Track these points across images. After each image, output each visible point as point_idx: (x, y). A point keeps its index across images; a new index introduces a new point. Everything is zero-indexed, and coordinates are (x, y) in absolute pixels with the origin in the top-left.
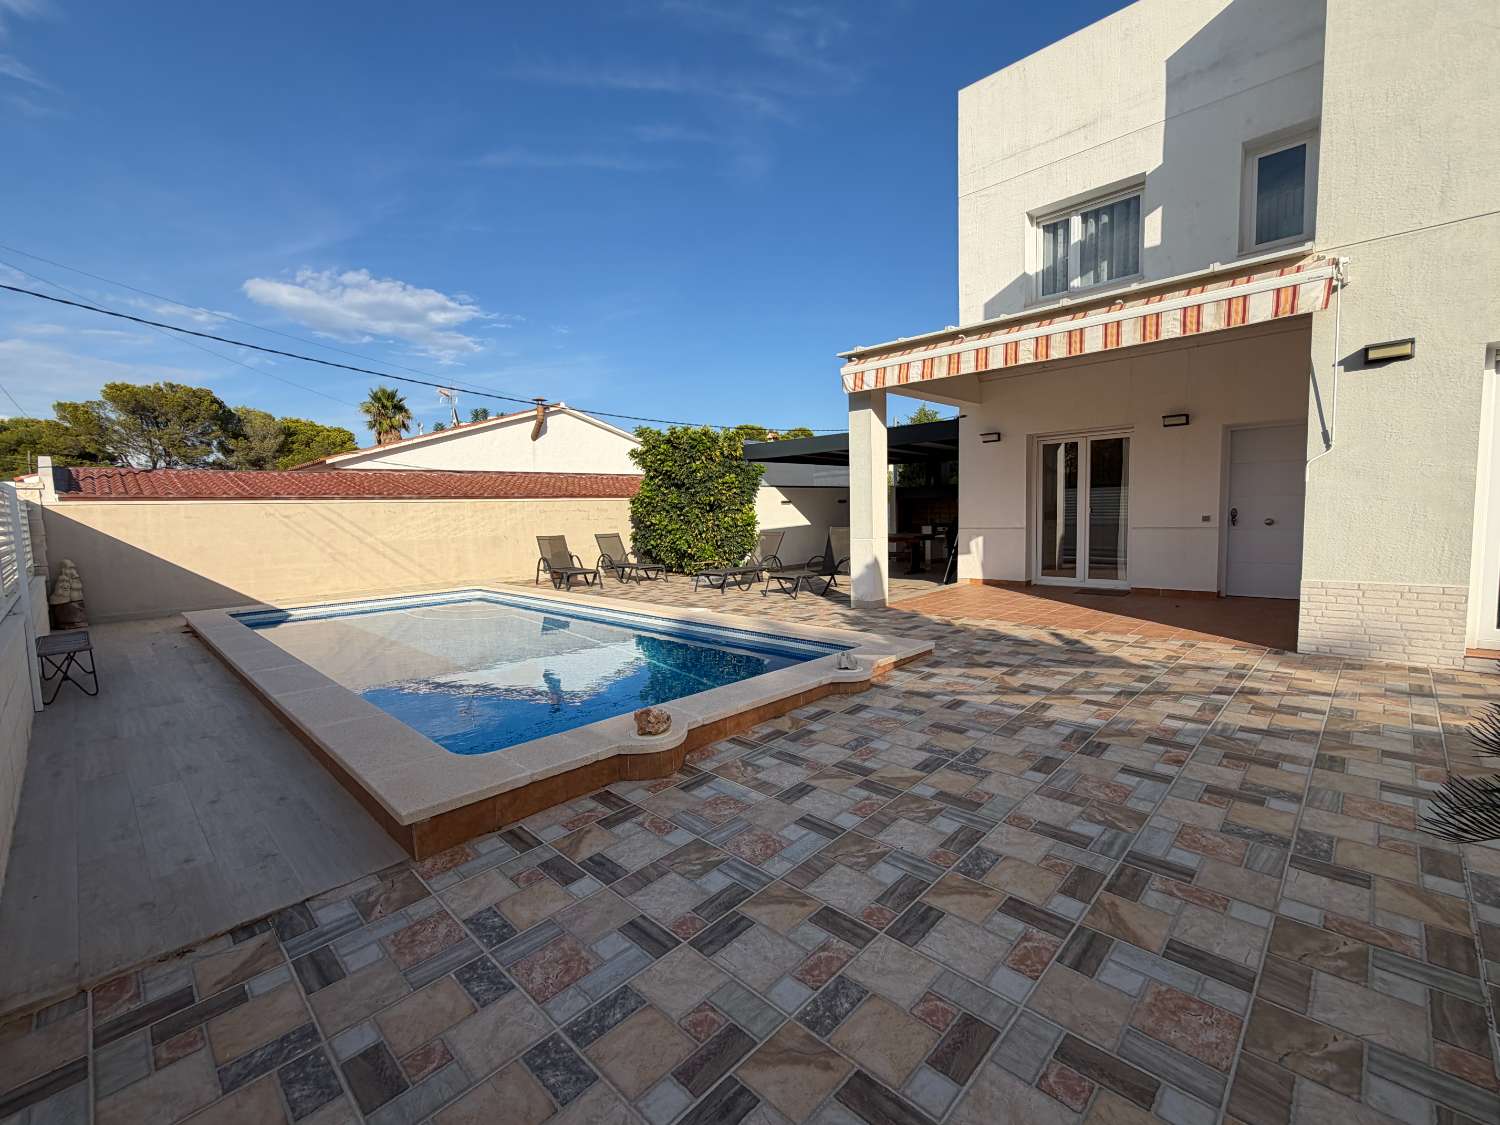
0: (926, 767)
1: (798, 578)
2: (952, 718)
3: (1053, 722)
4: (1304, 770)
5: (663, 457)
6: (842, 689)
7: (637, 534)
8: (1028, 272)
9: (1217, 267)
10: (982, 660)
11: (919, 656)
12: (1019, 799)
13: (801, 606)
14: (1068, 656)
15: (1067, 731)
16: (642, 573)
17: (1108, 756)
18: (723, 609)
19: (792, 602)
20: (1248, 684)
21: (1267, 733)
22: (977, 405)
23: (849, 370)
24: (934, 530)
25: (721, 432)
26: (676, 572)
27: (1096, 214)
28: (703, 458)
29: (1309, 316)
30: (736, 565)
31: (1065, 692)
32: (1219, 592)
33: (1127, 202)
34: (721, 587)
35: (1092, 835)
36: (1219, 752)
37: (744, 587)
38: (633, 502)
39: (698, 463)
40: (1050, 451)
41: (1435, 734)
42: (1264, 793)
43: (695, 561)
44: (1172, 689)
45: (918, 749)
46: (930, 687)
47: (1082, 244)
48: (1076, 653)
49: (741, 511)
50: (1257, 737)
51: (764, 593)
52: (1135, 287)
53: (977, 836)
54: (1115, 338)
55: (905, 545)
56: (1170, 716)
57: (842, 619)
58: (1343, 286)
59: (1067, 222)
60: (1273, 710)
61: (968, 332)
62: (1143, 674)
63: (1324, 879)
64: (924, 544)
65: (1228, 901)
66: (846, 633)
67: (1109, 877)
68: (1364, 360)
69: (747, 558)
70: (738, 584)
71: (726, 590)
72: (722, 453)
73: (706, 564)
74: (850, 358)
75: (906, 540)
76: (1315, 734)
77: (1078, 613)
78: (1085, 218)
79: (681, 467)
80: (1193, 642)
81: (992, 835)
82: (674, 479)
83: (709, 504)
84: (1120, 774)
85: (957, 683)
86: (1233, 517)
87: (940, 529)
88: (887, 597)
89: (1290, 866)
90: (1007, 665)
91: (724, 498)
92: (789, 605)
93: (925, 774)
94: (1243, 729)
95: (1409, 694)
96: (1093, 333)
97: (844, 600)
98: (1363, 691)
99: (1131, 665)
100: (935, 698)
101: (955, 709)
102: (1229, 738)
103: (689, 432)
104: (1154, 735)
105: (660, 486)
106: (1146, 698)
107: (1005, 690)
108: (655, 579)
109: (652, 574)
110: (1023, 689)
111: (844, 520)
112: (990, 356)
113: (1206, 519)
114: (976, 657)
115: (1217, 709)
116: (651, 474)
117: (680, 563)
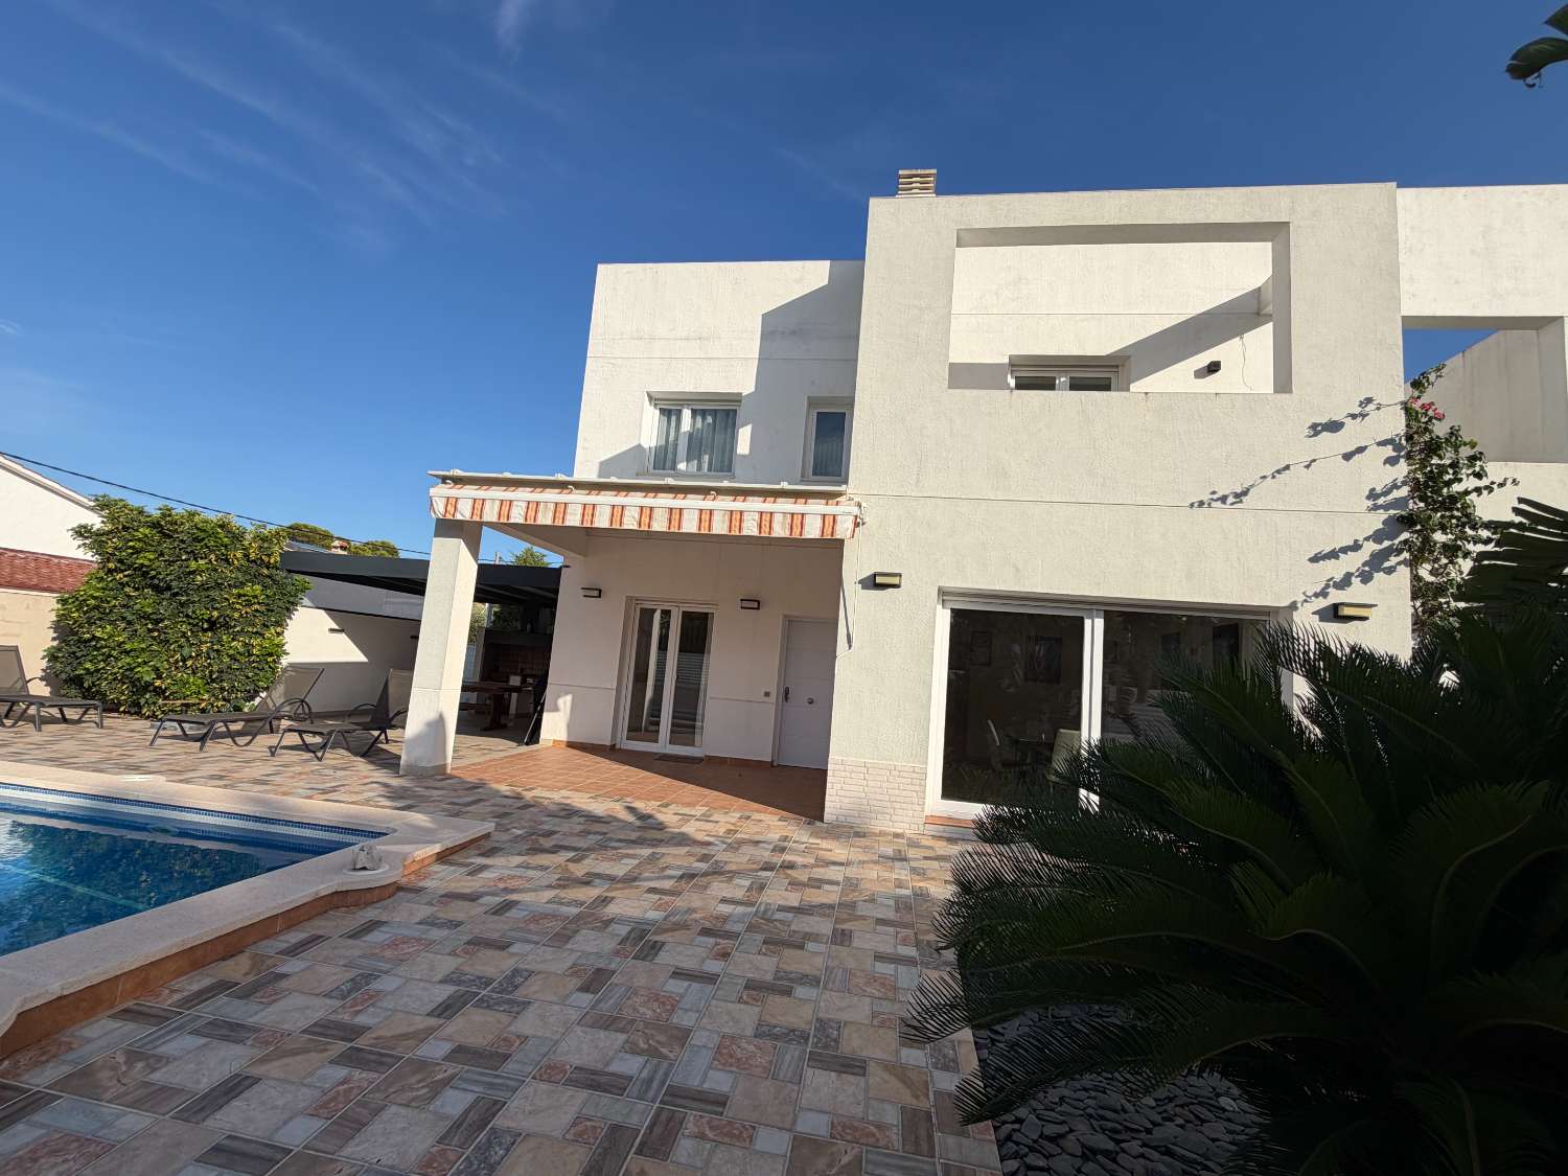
0: (446, 1010)
1: (330, 734)
2: (495, 928)
3: (612, 920)
4: (822, 948)
5: (139, 545)
6: (350, 900)
7: (59, 650)
8: (642, 444)
9: (785, 485)
10: (547, 843)
11: (472, 841)
12: (556, 1037)
13: (327, 772)
14: (638, 834)
15: (623, 930)
16: (55, 712)
17: (664, 957)
18: (191, 775)
19: (315, 765)
20: (788, 857)
21: (798, 910)
22: (582, 558)
23: (440, 493)
24: (524, 681)
25: (250, 528)
26: (124, 712)
27: (704, 413)
28: (213, 557)
29: (842, 541)
30: (238, 709)
31: (630, 880)
32: (772, 762)
33: (727, 412)
34: (202, 739)
35: (630, 1073)
36: (760, 938)
37: (242, 740)
38: (63, 601)
39: (201, 562)
40: (647, 615)
41: (908, 897)
42: (791, 980)
43: (166, 698)
44: (727, 868)
45: (441, 982)
46: (477, 884)
47: (691, 435)
48: (649, 831)
49: (262, 635)
50: (790, 915)
51: (273, 751)
52: (726, 484)
53: (496, 1107)
54: (707, 524)
55: (487, 695)
56: (724, 901)
57: (381, 790)
58: (863, 524)
59: (680, 411)
60: (804, 885)
61: (579, 485)
62: (705, 852)
63: (833, 1074)
64: (510, 696)
65: (754, 1128)
66: (380, 812)
67: (642, 1132)
68: (873, 583)
69: (258, 700)
70: (232, 735)
71: (209, 743)
72: (246, 556)
73: (182, 705)
74: (444, 479)
75: (486, 690)
76: (831, 907)
77: (655, 783)
78: (694, 412)
79: (170, 563)
80: (748, 814)
81: (514, 1104)
82: (153, 578)
83: (208, 621)
84: (671, 981)
85: (513, 877)
86: (787, 692)
87: (530, 680)
88: (449, 760)
89: (808, 1066)
90: (574, 849)
91: (236, 615)
92: (307, 769)
93: (441, 1021)
94: (782, 909)
95: (893, 859)
96: (691, 513)
97: (391, 763)
98: (866, 859)
99: (696, 843)
100: (481, 901)
101: (501, 915)
102: (769, 920)
103: (196, 519)
104: (708, 924)
105: (123, 585)
106: (705, 880)
107: (567, 882)
108: (79, 721)
109: (71, 714)
110: (586, 879)
111: (407, 662)
112: (597, 513)
113: (767, 694)
114: (542, 840)
115: (762, 887)
116: (111, 565)
117: (138, 699)
